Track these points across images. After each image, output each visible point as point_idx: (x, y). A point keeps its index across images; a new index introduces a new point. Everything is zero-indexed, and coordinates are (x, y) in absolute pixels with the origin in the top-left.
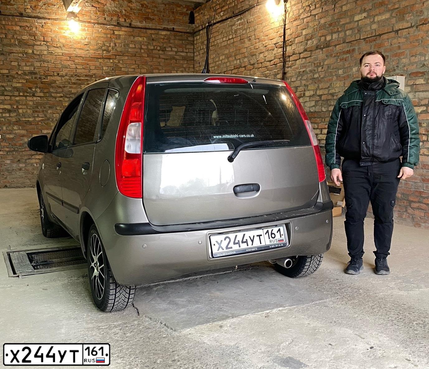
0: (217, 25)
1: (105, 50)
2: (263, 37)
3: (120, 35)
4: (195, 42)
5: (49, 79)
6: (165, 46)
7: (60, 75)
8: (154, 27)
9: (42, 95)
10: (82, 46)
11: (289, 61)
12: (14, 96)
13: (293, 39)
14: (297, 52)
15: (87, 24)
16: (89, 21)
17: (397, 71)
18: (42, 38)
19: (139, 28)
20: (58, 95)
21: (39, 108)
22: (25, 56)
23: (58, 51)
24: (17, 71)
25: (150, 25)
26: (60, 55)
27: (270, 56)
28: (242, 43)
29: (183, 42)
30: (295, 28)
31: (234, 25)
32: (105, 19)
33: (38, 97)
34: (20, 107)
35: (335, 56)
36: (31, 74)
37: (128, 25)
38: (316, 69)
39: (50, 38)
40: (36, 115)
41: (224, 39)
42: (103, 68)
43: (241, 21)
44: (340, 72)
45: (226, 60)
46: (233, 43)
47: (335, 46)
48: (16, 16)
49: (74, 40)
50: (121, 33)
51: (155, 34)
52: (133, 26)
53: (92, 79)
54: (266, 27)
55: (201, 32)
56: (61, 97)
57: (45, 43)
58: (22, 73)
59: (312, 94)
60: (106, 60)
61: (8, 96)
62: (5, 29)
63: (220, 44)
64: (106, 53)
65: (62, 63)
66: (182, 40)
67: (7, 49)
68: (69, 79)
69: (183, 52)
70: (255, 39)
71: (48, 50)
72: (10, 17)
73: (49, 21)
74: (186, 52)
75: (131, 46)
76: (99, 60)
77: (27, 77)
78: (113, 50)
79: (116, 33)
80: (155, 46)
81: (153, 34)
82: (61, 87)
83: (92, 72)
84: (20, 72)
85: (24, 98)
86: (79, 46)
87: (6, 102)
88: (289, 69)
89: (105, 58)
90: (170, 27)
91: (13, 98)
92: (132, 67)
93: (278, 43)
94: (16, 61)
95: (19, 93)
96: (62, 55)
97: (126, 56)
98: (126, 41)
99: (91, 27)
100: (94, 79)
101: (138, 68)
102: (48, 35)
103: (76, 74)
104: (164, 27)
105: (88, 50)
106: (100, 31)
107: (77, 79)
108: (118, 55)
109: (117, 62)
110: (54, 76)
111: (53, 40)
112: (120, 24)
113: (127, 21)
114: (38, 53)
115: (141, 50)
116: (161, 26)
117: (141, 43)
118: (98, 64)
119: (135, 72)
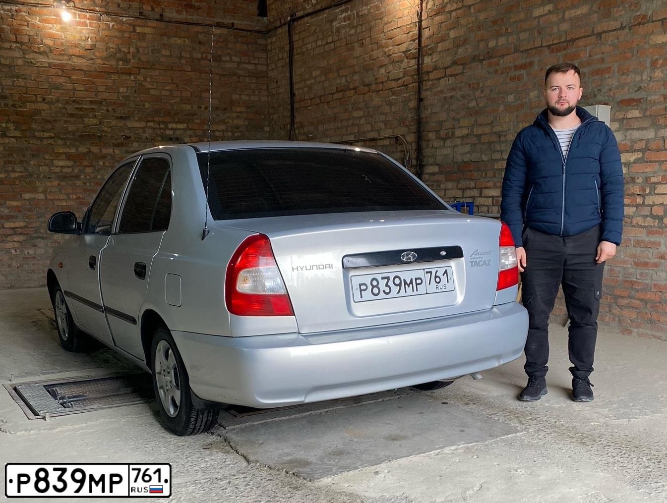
0: (306, 19)
1: (121, 60)
2: (384, 41)
3: (145, 34)
4: (269, 47)
5: (28, 107)
6: (219, 53)
7: (46, 101)
8: (200, 22)
9: (18, 134)
10: (82, 52)
11: (429, 80)
13: (433, 45)
14: (442, 66)
15: (88, 15)
16: (92, 8)
17: (600, 98)
18: (13, 37)
19: (176, 22)
20: (46, 135)
21: (15, 156)
23: (42, 59)
25: (194, 17)
26: (45, 67)
27: (397, 72)
28: (349, 50)
29: (250, 46)
30: (436, 26)
31: (335, 19)
32: (119, 5)
33: (12, 137)
35: (502, 73)
37: (158, 17)
38: (470, 92)
39: (27, 37)
40: (10, 169)
41: (319, 43)
42: (118, 89)
43: (347, 14)
44: (511, 98)
45: (323, 78)
46: (334, 49)
47: (503, 56)
49: (67, 41)
50: (147, 30)
51: (203, 33)
52: (167, 20)
53: (101, 108)
54: (389, 24)
55: (279, 31)
56: (51, 138)
57: (18, 45)
59: (466, 133)
60: (124, 77)
63: (312, 51)
64: (123, 65)
65: (50, 80)
66: (248, 44)
68: (63, 108)
69: (249, 63)
70: (371, 44)
71: (24, 58)
73: (23, 8)
74: (254, 64)
75: (164, 52)
76: (112, 76)
78: (134, 59)
79: (139, 30)
81: (200, 33)
82: (50, 122)
83: (101, 97)
86: (76, 51)
88: (428, 93)
89: (122, 73)
90: (227, 21)
92: (168, 88)
93: (410, 50)
96: (49, 67)
97: (158, 69)
98: (156, 44)
99: (96, 20)
100: (105, 108)
101: (176, 89)
102: (24, 31)
103: (74, 99)
104: (216, 21)
105: (93, 59)
106: (111, 26)
107: (76, 108)
108: (144, 68)
109: (142, 79)
110: (36, 102)
111: (31, 40)
112: (144, 16)
113: (156, 10)
114: (7, 62)
115: (180, 60)
116: (213, 19)
117: (181, 48)
118: (109, 82)
119: (171, 96)
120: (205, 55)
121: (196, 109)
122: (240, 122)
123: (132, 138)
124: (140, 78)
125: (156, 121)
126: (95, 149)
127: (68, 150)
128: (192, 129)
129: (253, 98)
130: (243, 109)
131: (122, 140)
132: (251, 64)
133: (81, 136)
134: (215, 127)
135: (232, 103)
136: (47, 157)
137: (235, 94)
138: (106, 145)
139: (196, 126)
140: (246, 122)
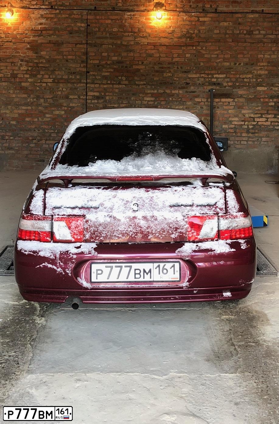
1: (189, 37)
3: (205, 21)
5: (134, 68)
6: (252, 29)
7: (144, 64)
8: (241, 11)
9: (127, 82)
10: (166, 35)
12: (102, 84)
15: (172, 13)
16: (175, 9)
18: (130, 30)
19: (225, 13)
20: (142, 83)
21: (124, 94)
22: (114, 47)
23: (145, 41)
24: (107, 61)
25: (236, 9)
26: (145, 45)
29: (273, 24)
32: (191, 6)
33: (123, 84)
34: (107, 94)
36: (119, 63)
37: (214, 11)
39: (137, 29)
40: (121, 102)
42: (185, 56)
48: (108, 10)
49: (159, 29)
50: (206, 19)
51: (242, 18)
52: (219, 11)
53: (174, 66)
56: (144, 84)
57: (132, 34)
58: (111, 63)
60: (189, 48)
61: (98, 84)
62: (99, 23)
64: (190, 41)
65: (147, 52)
66: (272, 22)
67: (99, 41)
68: (153, 67)
69: (272, 34)
71: (135, 40)
72: (104, 12)
73: (137, 13)
74: (276, 34)
75: (216, 31)
76: (183, 47)
78: (196, 37)
79: (201, 19)
81: (240, 18)
82: (144, 76)
83: (174, 60)
84: (109, 62)
85: (111, 86)
86: (163, 35)
87: (95, 90)
89: (188, 46)
90: (259, 9)
91: (102, 86)
92: (215, 53)
94: (107, 51)
95: (107, 82)
96: (148, 44)
97: (210, 42)
98: (211, 27)
99: (177, 16)
100: (176, 67)
101: (221, 53)
102: (136, 26)
103: (159, 62)
104: (252, 10)
105: (172, 38)
106: (185, 18)
107: (160, 67)
108: (202, 42)
109: (200, 48)
110: (138, 65)
111: (140, 30)
112: (206, 11)
113: (213, 7)
114: (126, 44)
115: (225, 35)
116: (249, 9)
117: (227, 28)
118: (180, 52)
119: (217, 58)
120: (241, 31)
121: (233, 65)
122: (262, 72)
123: (190, 84)
125: (206, 73)
126: (168, 91)
127: (152, 91)
128: (229, 78)
129: (273, 56)
130: (265, 64)
131: (184, 85)
133: (161, 83)
134: (244, 76)
135: (258, 60)
136: (141, 95)
137: (260, 54)
138: (175, 88)
139: (232, 76)
140: (267, 72)
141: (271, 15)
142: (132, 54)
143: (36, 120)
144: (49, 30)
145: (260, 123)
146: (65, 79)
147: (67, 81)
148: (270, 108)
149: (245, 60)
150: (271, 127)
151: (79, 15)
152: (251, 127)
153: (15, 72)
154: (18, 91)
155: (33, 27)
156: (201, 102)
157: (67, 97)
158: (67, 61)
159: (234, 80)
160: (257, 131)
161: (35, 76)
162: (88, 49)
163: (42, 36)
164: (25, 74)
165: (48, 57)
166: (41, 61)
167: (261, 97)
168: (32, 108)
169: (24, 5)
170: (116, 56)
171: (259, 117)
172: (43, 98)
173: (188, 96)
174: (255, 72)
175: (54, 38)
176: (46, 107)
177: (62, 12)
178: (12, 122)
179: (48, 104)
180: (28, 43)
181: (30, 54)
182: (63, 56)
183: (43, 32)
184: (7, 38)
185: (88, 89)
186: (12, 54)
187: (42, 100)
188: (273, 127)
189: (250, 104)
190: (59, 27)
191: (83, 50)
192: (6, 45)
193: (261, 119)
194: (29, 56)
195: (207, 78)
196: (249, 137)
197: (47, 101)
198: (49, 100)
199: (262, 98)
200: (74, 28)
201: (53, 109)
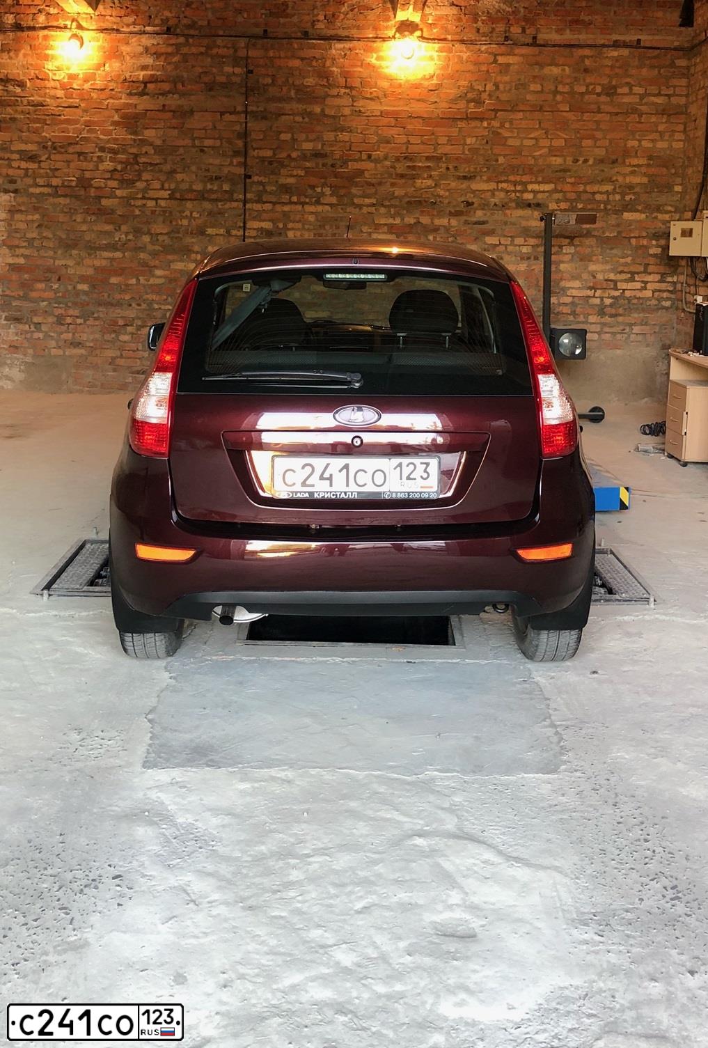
1: (472, 101)
3: (508, 65)
4: (692, 71)
5: (350, 167)
6: (614, 83)
7: (372, 158)
8: (589, 42)
9: (334, 200)
10: (424, 94)
12: (279, 203)
15: (437, 46)
16: (442, 37)
18: (342, 81)
19: (554, 46)
20: (367, 201)
21: (327, 227)
22: (307, 120)
23: (374, 107)
24: (289, 152)
25: (580, 36)
26: (376, 116)
29: (662, 71)
32: (478, 29)
33: (326, 204)
34: (290, 225)
36: (316, 157)
37: (530, 41)
39: (359, 81)
42: (465, 140)
48: (294, 38)
49: (407, 81)
52: (542, 42)
53: (440, 165)
56: (373, 205)
57: (347, 91)
58: (299, 156)
60: (473, 124)
61: (270, 202)
62: (273, 66)
64: (475, 107)
65: (380, 132)
66: (660, 67)
67: (272, 107)
68: (391, 167)
69: (659, 94)
71: (353, 106)
72: (285, 41)
73: (359, 45)
74: (666, 95)
75: (533, 87)
76: (459, 123)
77: (308, 164)
78: (490, 99)
79: (501, 60)
80: (591, 84)
81: (588, 57)
83: (440, 151)
84: (294, 155)
85: (299, 207)
86: (417, 93)
87: (264, 216)
89: (471, 119)
90: (631, 37)
91: (279, 208)
92: (532, 136)
94: (290, 129)
95: (290, 198)
96: (381, 115)
97: (520, 111)
98: (523, 77)
99: (446, 52)
100: (444, 165)
101: (544, 136)
102: (356, 73)
103: (406, 155)
104: (615, 39)
105: (436, 102)
106: (465, 58)
107: (407, 167)
108: (502, 110)
109: (498, 125)
110: (360, 160)
111: (363, 83)
112: (511, 41)
113: (528, 31)
114: (333, 113)
115: (555, 96)
116: (608, 37)
117: (557, 80)
118: (454, 131)
119: (537, 146)
120: (591, 87)
121: (571, 163)
122: (636, 180)
123: (475, 205)
124: (496, 124)
125: (511, 181)
126: (425, 220)
127: (391, 221)
128: (561, 191)
129: (660, 145)
130: (642, 161)
131: (462, 207)
132: (662, 95)
133: (409, 202)
134: (596, 188)
135: (627, 153)
136: (365, 229)
137: (632, 140)
138: (440, 214)
139: (568, 188)
140: (645, 180)
141: (657, 52)
142: (344, 136)
143: (134, 281)
144: (163, 81)
145: (628, 294)
146: (195, 191)
147: (202, 196)
148: (652, 260)
149: (597, 151)
150: (654, 302)
151: (228, 48)
152: (608, 301)
153: (87, 175)
154: (94, 218)
155: (128, 75)
156: (498, 245)
157: (202, 233)
158: (202, 151)
159: (573, 196)
160: (621, 311)
161: (131, 183)
162: (249, 125)
163: (148, 94)
164: (108, 179)
165: (158, 142)
166: (144, 150)
167: (632, 235)
168: (124, 256)
169: (109, 25)
170: (311, 141)
171: (626, 281)
172: (149, 233)
173: (469, 231)
174: (620, 179)
175: (173, 101)
176: (154, 254)
177: (191, 40)
178: (80, 287)
179: (161, 246)
180: (117, 110)
181: (122, 135)
182: (193, 139)
183: (149, 85)
184: (70, 98)
185: (247, 215)
186: (80, 134)
187: (146, 239)
188: (656, 302)
189: (608, 251)
190: (185, 75)
191: (238, 128)
192: (68, 114)
193: (630, 285)
194: (117, 139)
195: (513, 191)
196: (604, 324)
197: (158, 240)
198: (161, 238)
199: (635, 237)
200: (217, 78)
201: (170, 257)
